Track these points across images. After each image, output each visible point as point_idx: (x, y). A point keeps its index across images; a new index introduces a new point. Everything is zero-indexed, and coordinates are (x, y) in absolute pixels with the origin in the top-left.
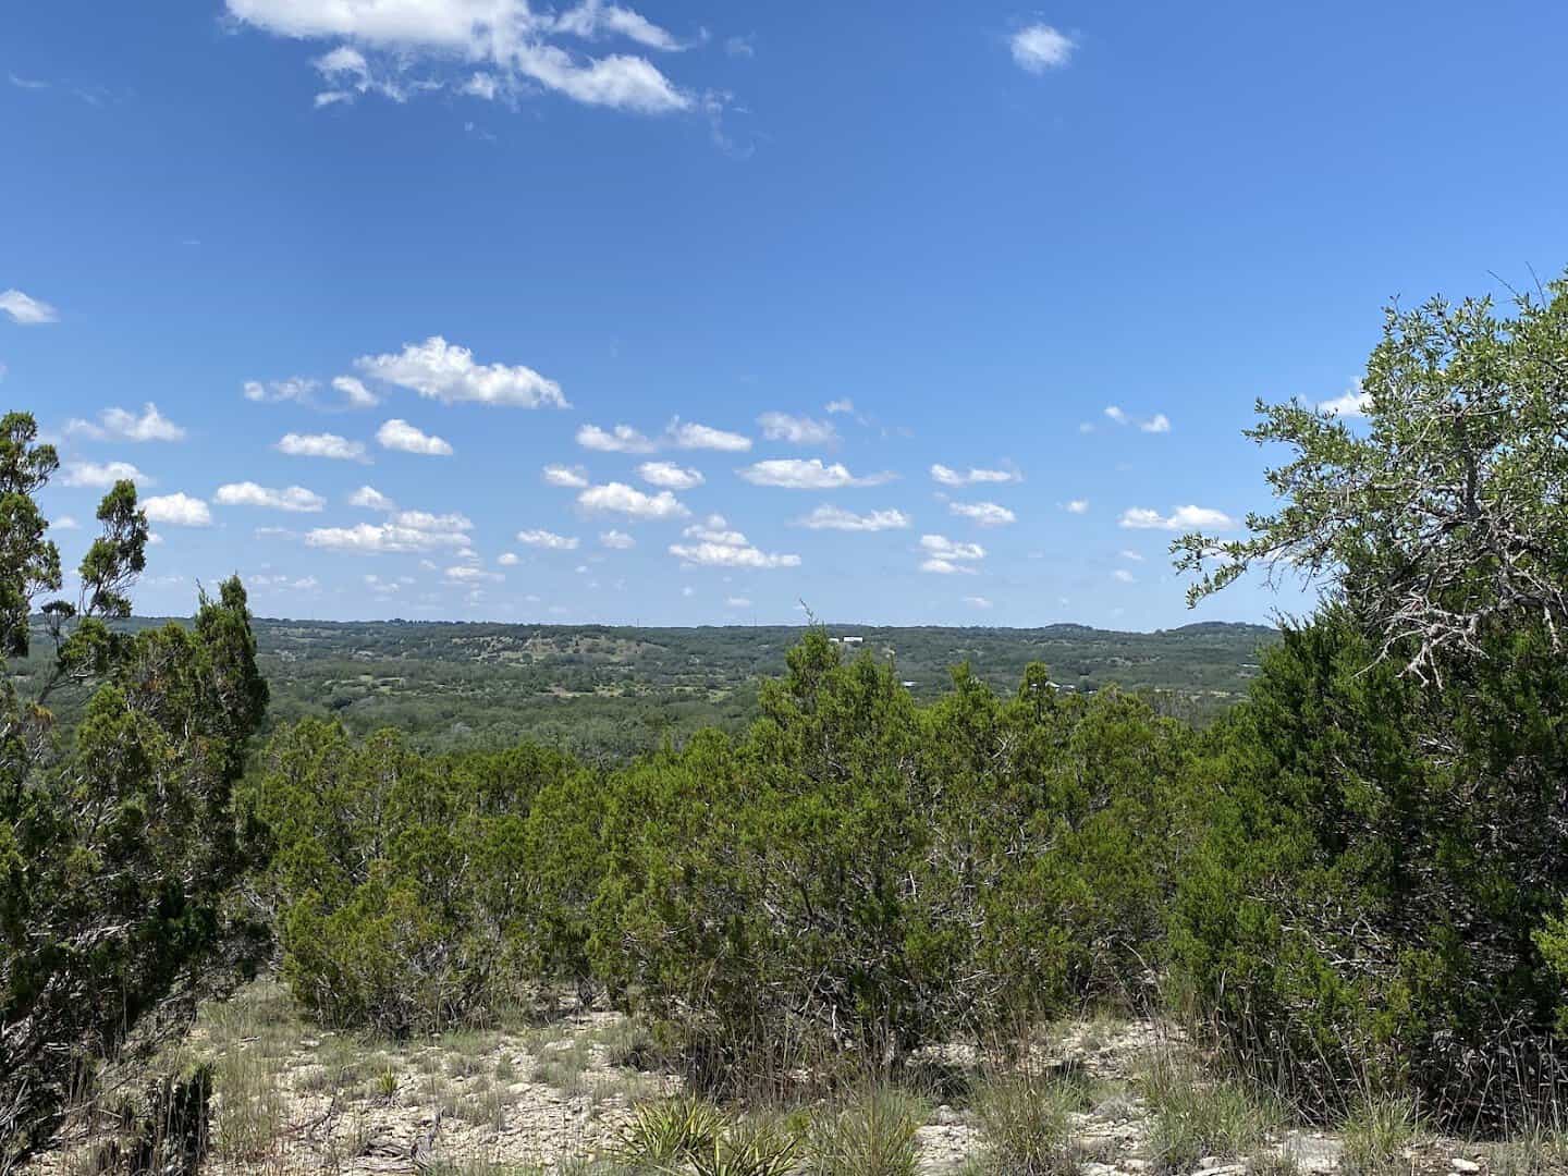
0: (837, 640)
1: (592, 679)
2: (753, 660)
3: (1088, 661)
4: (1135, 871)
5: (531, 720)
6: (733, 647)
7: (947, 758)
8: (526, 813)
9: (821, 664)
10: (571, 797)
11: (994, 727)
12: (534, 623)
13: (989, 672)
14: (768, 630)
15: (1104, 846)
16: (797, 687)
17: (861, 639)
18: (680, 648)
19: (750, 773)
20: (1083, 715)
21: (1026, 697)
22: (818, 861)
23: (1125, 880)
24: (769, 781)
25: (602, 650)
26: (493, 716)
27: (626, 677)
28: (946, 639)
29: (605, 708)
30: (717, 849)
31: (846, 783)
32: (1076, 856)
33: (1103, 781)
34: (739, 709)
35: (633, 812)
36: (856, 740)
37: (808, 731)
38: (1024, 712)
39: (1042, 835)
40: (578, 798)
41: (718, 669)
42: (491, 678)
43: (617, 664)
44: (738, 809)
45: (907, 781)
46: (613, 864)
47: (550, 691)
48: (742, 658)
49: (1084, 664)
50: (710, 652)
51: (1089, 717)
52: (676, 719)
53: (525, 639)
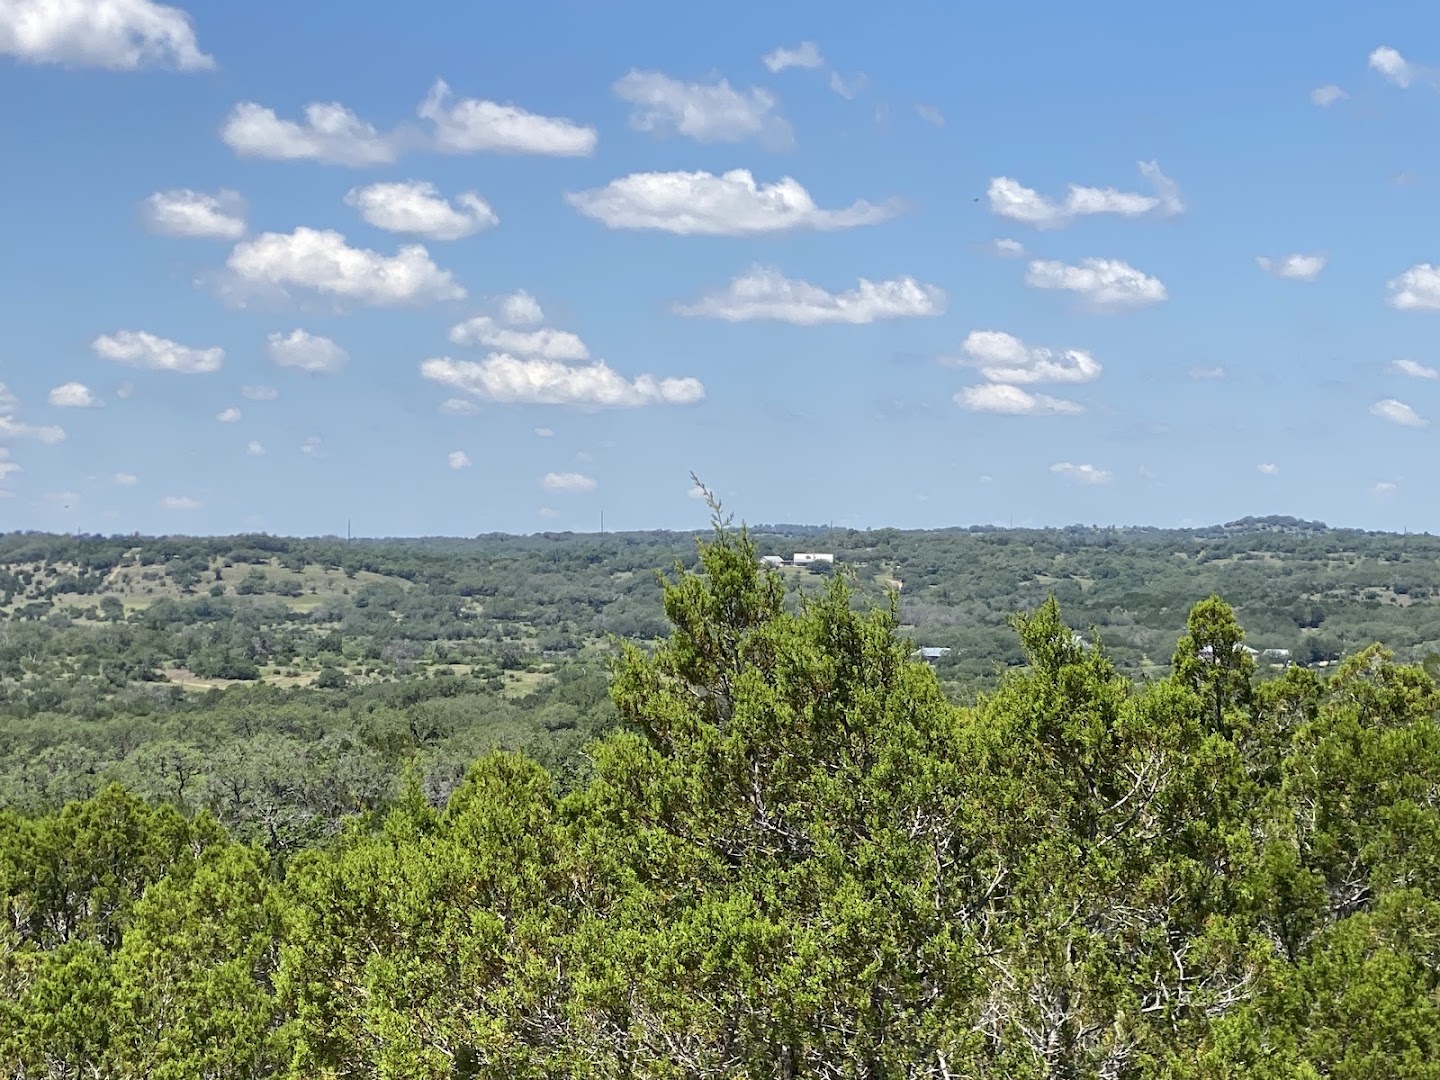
0: (777, 559)
1: (252, 649)
2: (597, 605)
3: (1317, 597)
4: (1423, 1044)
5: (122, 742)
6: (556, 577)
7: (1015, 810)
8: (113, 939)
9: (741, 612)
10: (209, 905)
11: (1116, 740)
12: (126, 533)
13: (1105, 624)
14: (630, 540)
15: (1359, 991)
16: (692, 663)
17: (829, 558)
18: (441, 583)
19: (594, 847)
20: (1313, 714)
21: (1190, 676)
22: (743, 1034)
23: (1401, 1061)
24: (633, 866)
25: (272, 589)
26: (41, 732)
27: (325, 645)
28: (1014, 553)
29: (283, 711)
30: (525, 1012)
31: (798, 868)
32: (1295, 1011)
33: (1354, 852)
34: (570, 711)
35: (343, 935)
36: (819, 774)
37: (714, 758)
38: (1179, 707)
39: (1222, 968)
40: (224, 907)
41: (521, 626)
42: (36, 651)
43: (304, 618)
44: (569, 927)
45: (930, 862)
46: (302, 1047)
47: (161, 678)
48: (576, 600)
49: (1309, 603)
50: (506, 589)
51: (1322, 718)
52: (433, 734)
53: (106, 567)
